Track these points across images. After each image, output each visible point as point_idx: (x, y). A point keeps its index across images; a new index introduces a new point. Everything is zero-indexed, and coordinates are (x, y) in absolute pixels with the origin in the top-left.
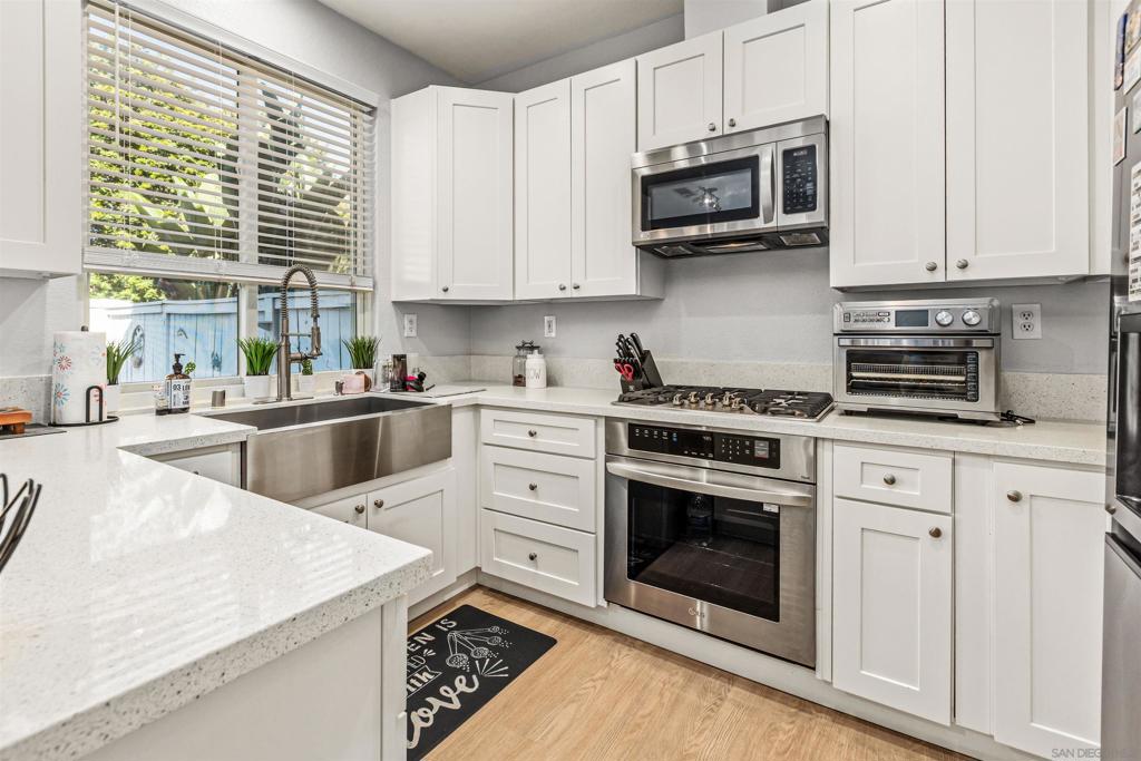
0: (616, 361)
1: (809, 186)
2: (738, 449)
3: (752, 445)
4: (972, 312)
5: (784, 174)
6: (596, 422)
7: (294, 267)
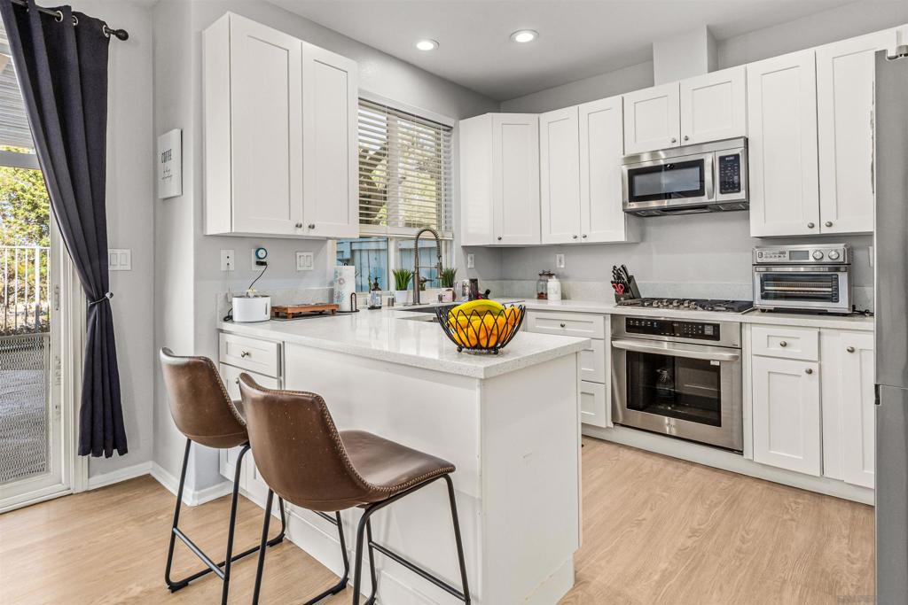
0: (612, 282)
1: (736, 178)
2: (695, 331)
3: (703, 328)
4: (834, 252)
5: (720, 171)
6: (605, 318)
7: (422, 228)
